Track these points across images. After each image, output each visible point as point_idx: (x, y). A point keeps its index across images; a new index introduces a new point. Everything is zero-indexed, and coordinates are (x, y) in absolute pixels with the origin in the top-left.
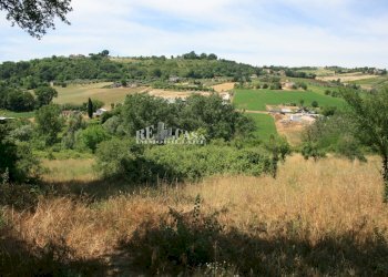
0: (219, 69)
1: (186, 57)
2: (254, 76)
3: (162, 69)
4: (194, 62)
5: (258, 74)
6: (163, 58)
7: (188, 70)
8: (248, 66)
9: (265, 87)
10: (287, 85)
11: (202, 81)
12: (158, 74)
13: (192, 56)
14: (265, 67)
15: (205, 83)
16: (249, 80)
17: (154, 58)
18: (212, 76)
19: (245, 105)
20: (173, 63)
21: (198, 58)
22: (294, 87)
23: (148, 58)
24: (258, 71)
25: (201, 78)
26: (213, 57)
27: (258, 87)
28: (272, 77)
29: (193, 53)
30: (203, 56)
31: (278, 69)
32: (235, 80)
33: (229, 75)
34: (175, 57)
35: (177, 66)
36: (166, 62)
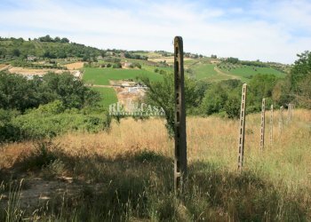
0: (71, 51)
1: (42, 40)
2: (100, 57)
3: (21, 50)
4: (49, 44)
5: (103, 56)
6: (21, 40)
7: (44, 51)
8: (95, 49)
9: (109, 66)
10: (126, 65)
11: (56, 60)
12: (17, 53)
13: (47, 39)
14: (108, 50)
15: (59, 62)
16: (96, 61)
17: (12, 39)
18: (65, 57)
19: (93, 80)
20: (30, 45)
21: (52, 41)
22: (131, 67)
23: (7, 40)
24: (103, 53)
25: (55, 58)
26: (66, 40)
27: (103, 66)
28: (114, 59)
29: (48, 37)
30: (57, 40)
31: (119, 52)
32: (85, 60)
33: (79, 56)
34: (32, 39)
35: (34, 47)
36: (24, 44)
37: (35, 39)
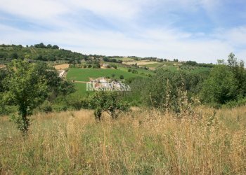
0: (60, 56)
1: (37, 46)
2: (83, 61)
3: (19, 54)
4: (42, 50)
5: (86, 59)
6: (20, 46)
7: (38, 55)
8: (80, 54)
9: (90, 67)
10: (104, 66)
11: (46, 62)
12: (16, 56)
13: (42, 46)
14: (91, 56)
15: (49, 64)
16: (79, 63)
17: (13, 46)
18: (55, 60)
19: (75, 78)
20: (28, 50)
21: (46, 47)
22: (108, 67)
23: (9, 46)
24: (86, 58)
25: (47, 60)
26: (56, 47)
27: (85, 67)
28: (94, 62)
29: (42, 44)
30: (49, 46)
31: (98, 57)
32: (70, 62)
33: (67, 60)
34: (29, 46)
35: (30, 52)
36: (22, 49)
37: (32, 46)
